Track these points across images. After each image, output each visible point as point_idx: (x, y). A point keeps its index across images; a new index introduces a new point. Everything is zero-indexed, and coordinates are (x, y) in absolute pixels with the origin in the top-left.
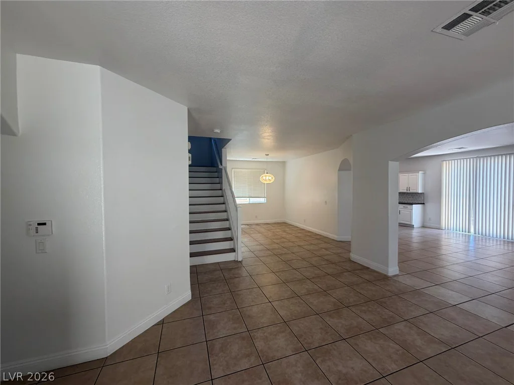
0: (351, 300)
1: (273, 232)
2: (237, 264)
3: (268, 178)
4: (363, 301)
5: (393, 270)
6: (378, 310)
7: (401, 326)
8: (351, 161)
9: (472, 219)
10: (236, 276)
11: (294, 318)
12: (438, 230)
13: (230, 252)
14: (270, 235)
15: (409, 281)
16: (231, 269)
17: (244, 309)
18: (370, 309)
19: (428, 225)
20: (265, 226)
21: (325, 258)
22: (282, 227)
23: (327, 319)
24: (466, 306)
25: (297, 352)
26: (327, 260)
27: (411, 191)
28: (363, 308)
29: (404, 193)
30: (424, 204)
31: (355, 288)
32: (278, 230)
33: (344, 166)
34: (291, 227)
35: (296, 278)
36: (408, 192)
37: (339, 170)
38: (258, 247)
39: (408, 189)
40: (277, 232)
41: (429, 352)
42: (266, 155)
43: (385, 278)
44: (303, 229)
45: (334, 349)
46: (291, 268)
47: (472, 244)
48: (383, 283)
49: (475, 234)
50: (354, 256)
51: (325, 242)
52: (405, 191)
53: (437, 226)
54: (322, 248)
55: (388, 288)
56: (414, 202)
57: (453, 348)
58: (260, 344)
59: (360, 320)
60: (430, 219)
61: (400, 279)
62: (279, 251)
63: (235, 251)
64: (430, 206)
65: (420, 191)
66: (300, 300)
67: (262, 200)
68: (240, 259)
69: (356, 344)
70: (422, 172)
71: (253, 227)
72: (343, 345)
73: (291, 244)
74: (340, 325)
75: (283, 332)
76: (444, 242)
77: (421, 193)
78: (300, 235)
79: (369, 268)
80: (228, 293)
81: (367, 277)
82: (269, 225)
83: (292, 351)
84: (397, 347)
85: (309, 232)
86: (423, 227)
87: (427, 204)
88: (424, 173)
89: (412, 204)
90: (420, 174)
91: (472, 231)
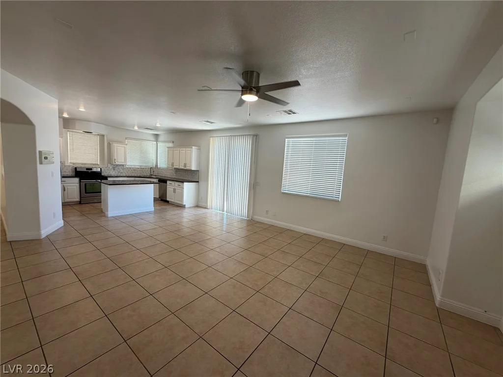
12: (205, 209)
19: (201, 204)
30: (198, 182)
36: (185, 168)
39: (184, 165)
49: (226, 212)
53: (206, 205)
60: (202, 198)
65: (193, 168)
70: (197, 148)
77: (195, 171)
86: (197, 206)
87: (201, 183)
88: (200, 149)
89: (183, 182)
90: (193, 149)
91: (225, 209)
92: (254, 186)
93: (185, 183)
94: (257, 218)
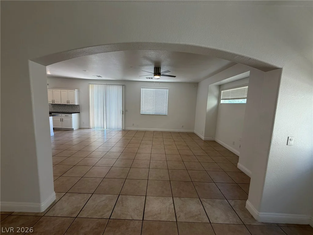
12: (88, 130)
19: (82, 127)
27: (70, 103)
29: (65, 105)
30: (79, 113)
36: (68, 104)
39: (68, 102)
47: (105, 137)
49: (106, 129)
52: (66, 103)
53: (87, 127)
56: (73, 111)
60: (83, 122)
64: (83, 114)
70: (77, 90)
77: (77, 105)
86: (80, 128)
87: (81, 113)
88: (79, 91)
89: (71, 113)
90: (75, 91)
91: (105, 127)
93: (72, 114)
94: (128, 128)
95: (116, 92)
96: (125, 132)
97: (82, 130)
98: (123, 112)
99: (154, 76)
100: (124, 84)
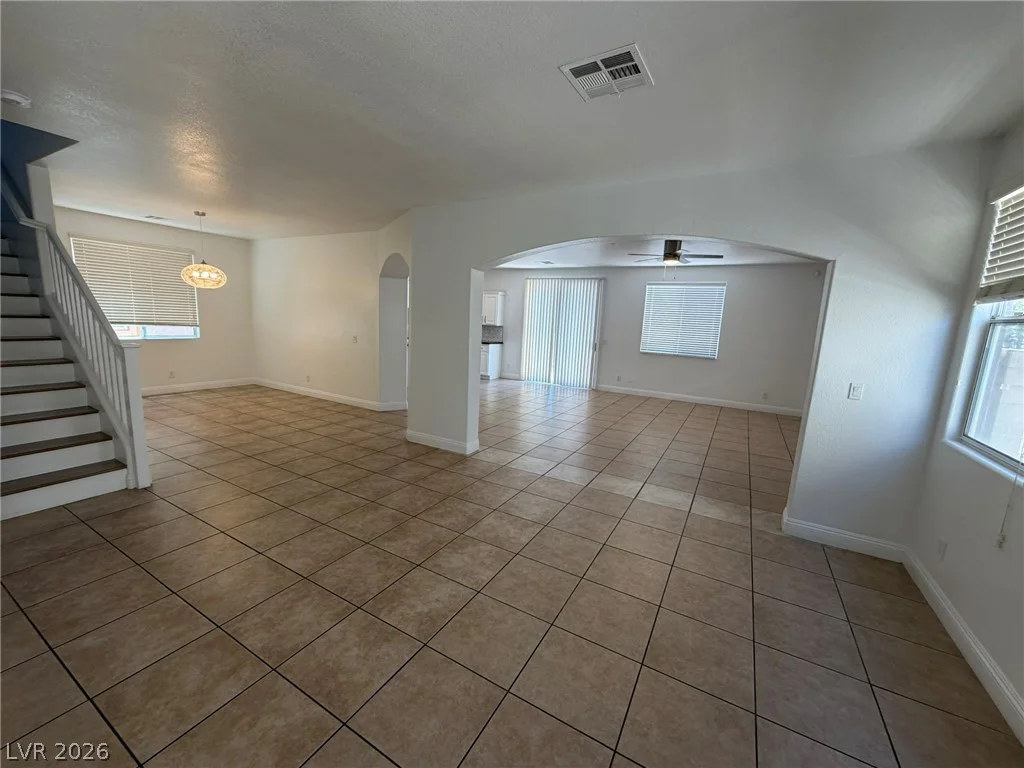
0: (419, 503)
1: (231, 408)
2: (137, 497)
3: (206, 277)
4: (437, 501)
5: (472, 445)
6: (460, 507)
7: (490, 520)
8: (409, 261)
9: (553, 364)
10: (145, 524)
11: (322, 564)
12: (517, 381)
13: (108, 471)
14: (222, 416)
15: (491, 457)
16: (118, 515)
17: (192, 589)
18: (448, 509)
19: (505, 375)
20: (204, 397)
21: (362, 444)
22: (252, 395)
23: (385, 545)
24: (555, 473)
25: (341, 618)
26: (365, 448)
27: (487, 323)
28: (440, 511)
30: (502, 343)
31: (422, 484)
32: (242, 403)
33: (392, 270)
34: (275, 393)
35: (310, 493)
37: (381, 276)
38: (195, 447)
40: (240, 407)
41: (524, 540)
42: (197, 213)
43: (462, 459)
44: (306, 397)
45: (406, 586)
46: (295, 476)
47: (551, 397)
48: (461, 466)
49: (555, 383)
50: (413, 434)
51: (357, 417)
53: (515, 375)
54: (353, 428)
55: (467, 473)
56: (491, 340)
57: (545, 525)
58: (255, 640)
59: (437, 529)
60: (508, 365)
61: (482, 456)
62: (257, 447)
63: (124, 466)
64: (509, 347)
65: (498, 325)
66: (328, 530)
67: (188, 332)
68: (144, 483)
69: (436, 566)
70: (502, 293)
71: (165, 401)
72: (417, 574)
73: (282, 429)
74: (408, 548)
75: (305, 596)
76: (524, 398)
77: (500, 327)
78: (300, 408)
79: (437, 449)
80: (131, 570)
81: (438, 463)
82: (214, 395)
83: (332, 620)
84: (489, 547)
85: (319, 400)
86: (501, 378)
87: (505, 343)
88: (505, 296)
89: (489, 343)
90: (499, 296)
91: (552, 379)
92: (600, 346)
93: (491, 345)
94: (605, 387)
95: (583, 297)
96: (597, 393)
97: (506, 382)
98: (595, 345)
99: (664, 260)
100: (604, 276)
